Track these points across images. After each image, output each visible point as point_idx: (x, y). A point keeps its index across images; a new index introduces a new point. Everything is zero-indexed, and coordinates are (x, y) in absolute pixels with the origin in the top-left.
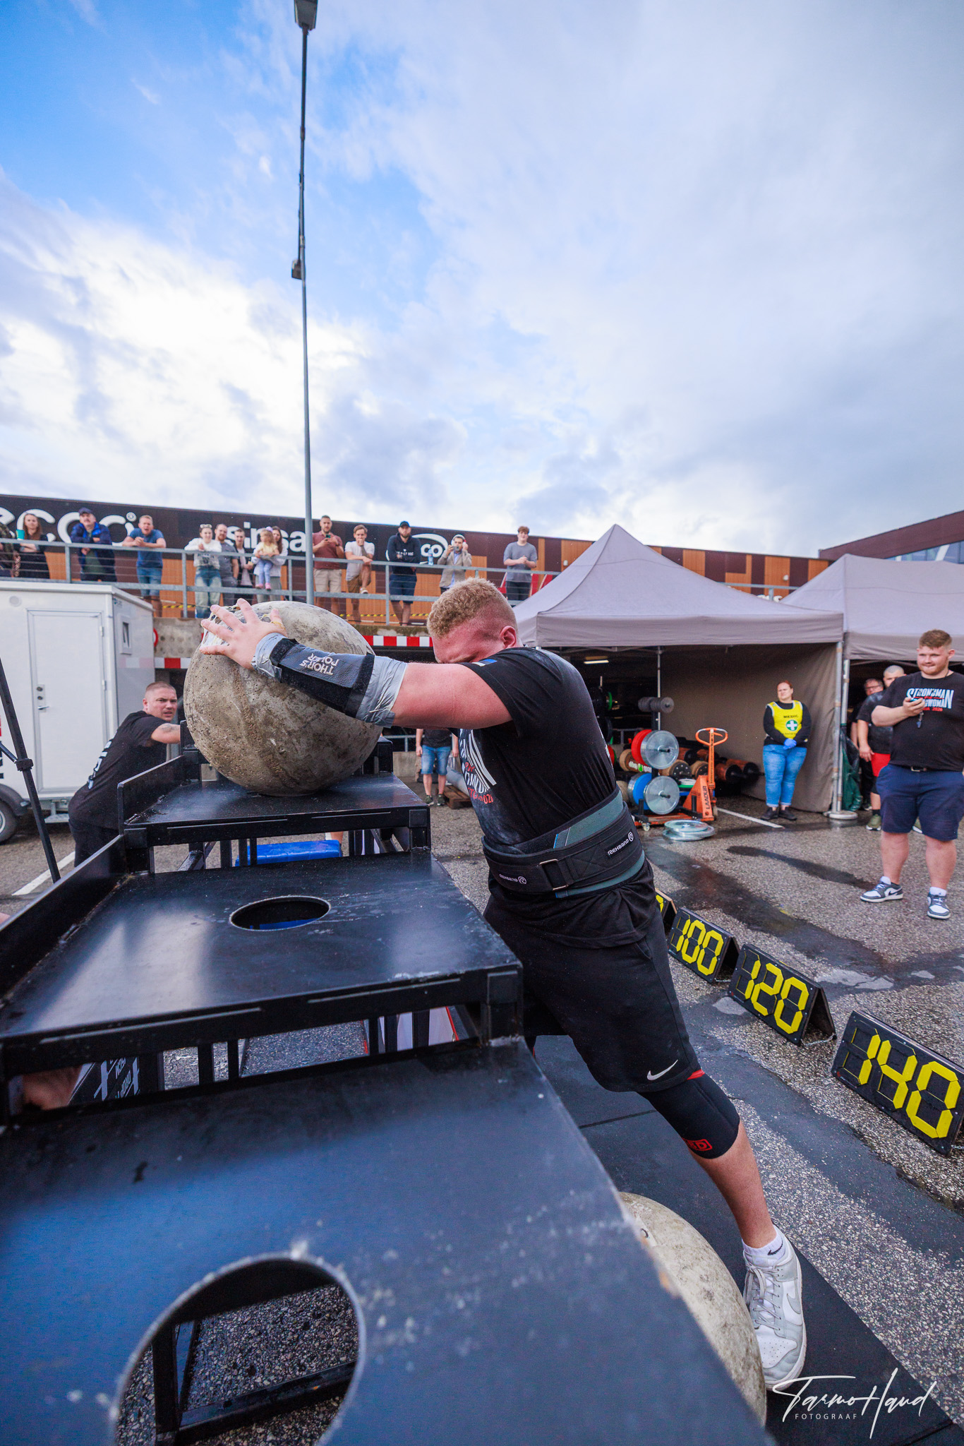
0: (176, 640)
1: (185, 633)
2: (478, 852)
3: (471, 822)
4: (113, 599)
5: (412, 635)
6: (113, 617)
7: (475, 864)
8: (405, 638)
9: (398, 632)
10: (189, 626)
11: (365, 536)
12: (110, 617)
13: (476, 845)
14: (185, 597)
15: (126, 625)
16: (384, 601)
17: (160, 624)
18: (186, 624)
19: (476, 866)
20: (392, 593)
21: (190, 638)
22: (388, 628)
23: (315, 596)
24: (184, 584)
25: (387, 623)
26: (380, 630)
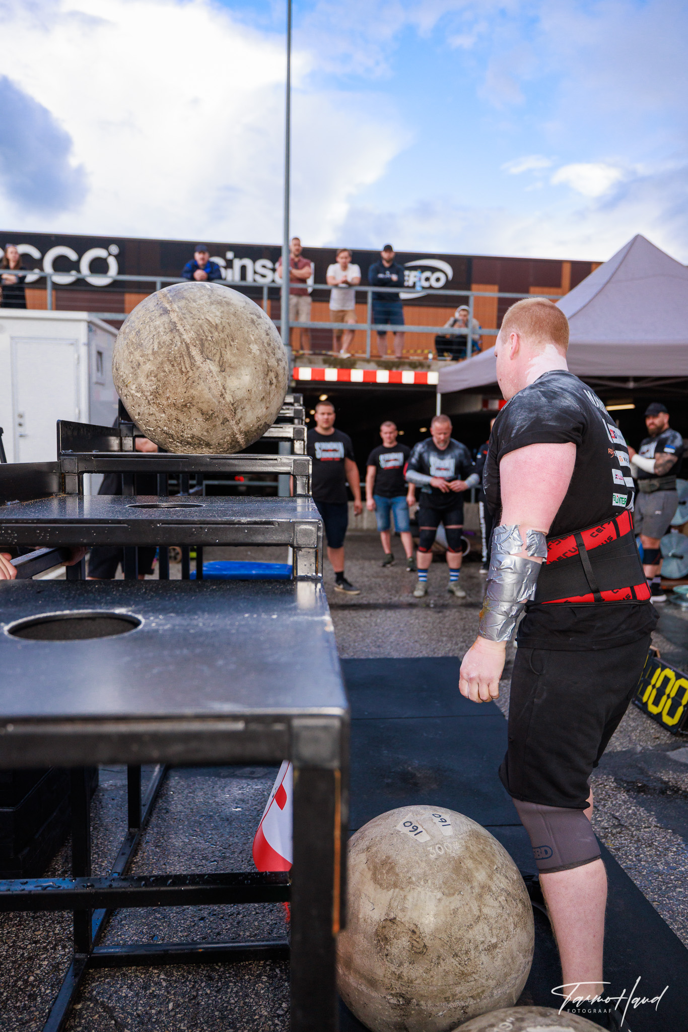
2: (446, 602)
4: (89, 327)
5: (394, 370)
6: (89, 344)
7: (439, 612)
8: (387, 373)
9: (380, 365)
11: (349, 259)
12: (85, 344)
15: (100, 354)
16: (367, 331)
19: (441, 614)
20: (375, 321)
22: (368, 361)
23: (291, 325)
25: (367, 355)
26: (359, 364)
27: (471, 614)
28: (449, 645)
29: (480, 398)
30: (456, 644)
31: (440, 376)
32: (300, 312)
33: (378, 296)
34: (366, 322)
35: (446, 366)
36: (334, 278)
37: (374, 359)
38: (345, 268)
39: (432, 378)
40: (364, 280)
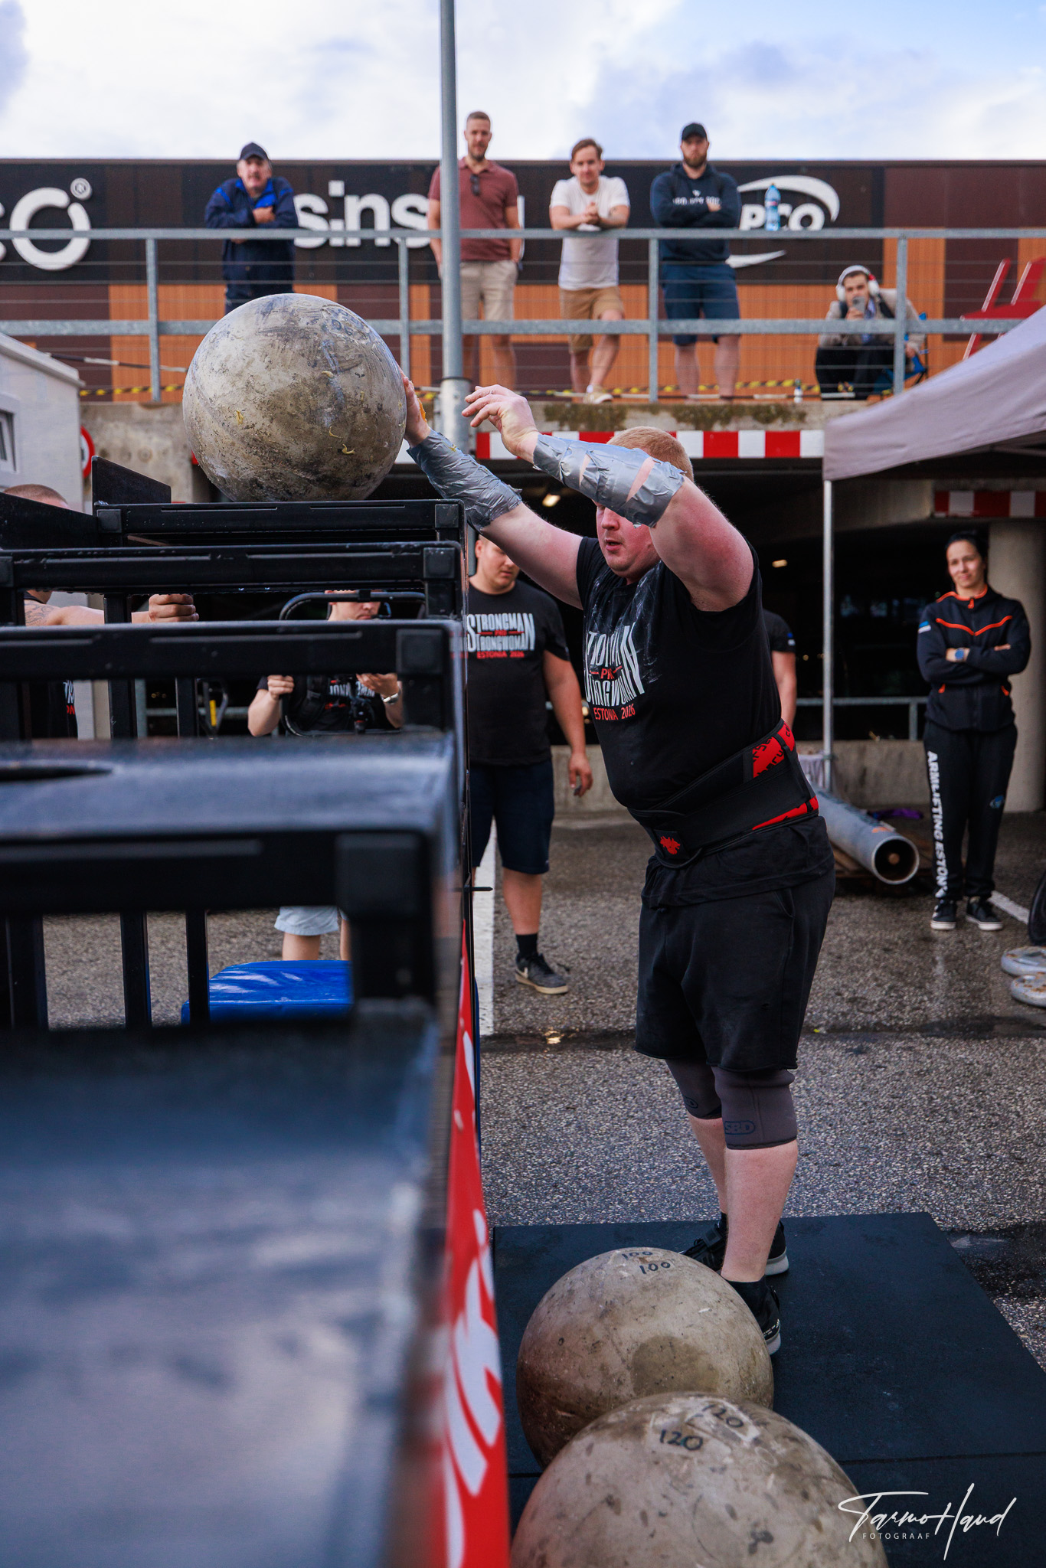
0: (134, 458)
1: (156, 439)
3: (862, 934)
5: (717, 428)
8: (699, 436)
9: (680, 420)
10: (163, 422)
13: (871, 997)
14: (153, 350)
15: (7, 417)
16: (647, 336)
17: (99, 420)
18: (156, 415)
21: (165, 453)
22: (653, 409)
23: (466, 331)
24: (152, 316)
25: (651, 396)
26: (631, 414)
27: (943, 1056)
28: (897, 1165)
29: (928, 486)
30: (917, 1161)
31: (827, 438)
32: (489, 298)
33: (673, 251)
34: (648, 317)
35: (841, 415)
36: (569, 212)
37: (671, 403)
38: (591, 187)
39: (811, 445)
40: (639, 215)
